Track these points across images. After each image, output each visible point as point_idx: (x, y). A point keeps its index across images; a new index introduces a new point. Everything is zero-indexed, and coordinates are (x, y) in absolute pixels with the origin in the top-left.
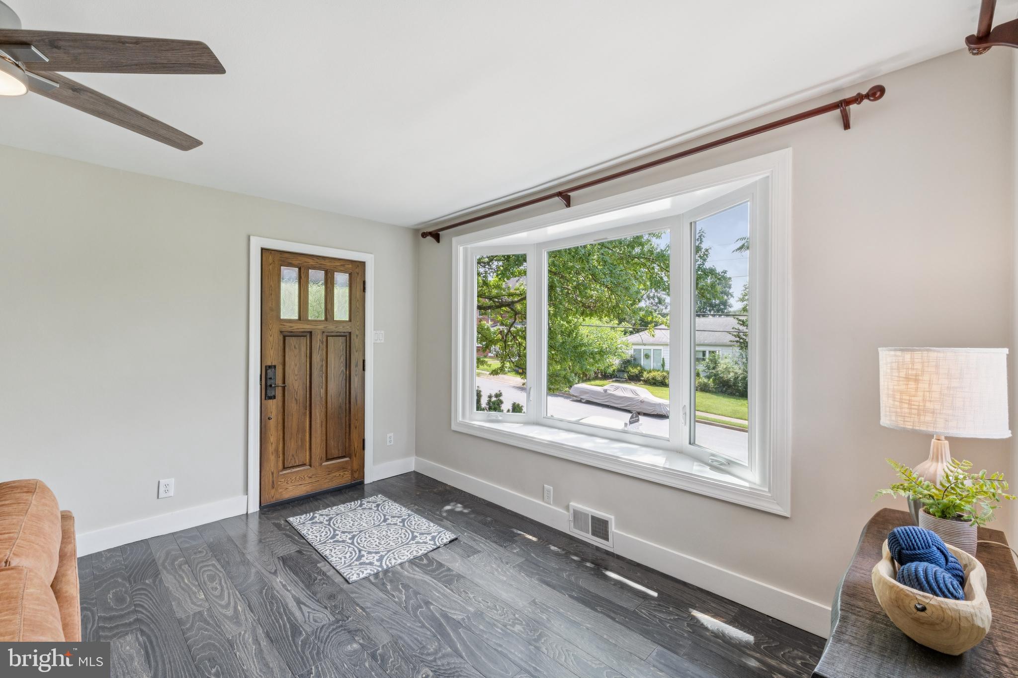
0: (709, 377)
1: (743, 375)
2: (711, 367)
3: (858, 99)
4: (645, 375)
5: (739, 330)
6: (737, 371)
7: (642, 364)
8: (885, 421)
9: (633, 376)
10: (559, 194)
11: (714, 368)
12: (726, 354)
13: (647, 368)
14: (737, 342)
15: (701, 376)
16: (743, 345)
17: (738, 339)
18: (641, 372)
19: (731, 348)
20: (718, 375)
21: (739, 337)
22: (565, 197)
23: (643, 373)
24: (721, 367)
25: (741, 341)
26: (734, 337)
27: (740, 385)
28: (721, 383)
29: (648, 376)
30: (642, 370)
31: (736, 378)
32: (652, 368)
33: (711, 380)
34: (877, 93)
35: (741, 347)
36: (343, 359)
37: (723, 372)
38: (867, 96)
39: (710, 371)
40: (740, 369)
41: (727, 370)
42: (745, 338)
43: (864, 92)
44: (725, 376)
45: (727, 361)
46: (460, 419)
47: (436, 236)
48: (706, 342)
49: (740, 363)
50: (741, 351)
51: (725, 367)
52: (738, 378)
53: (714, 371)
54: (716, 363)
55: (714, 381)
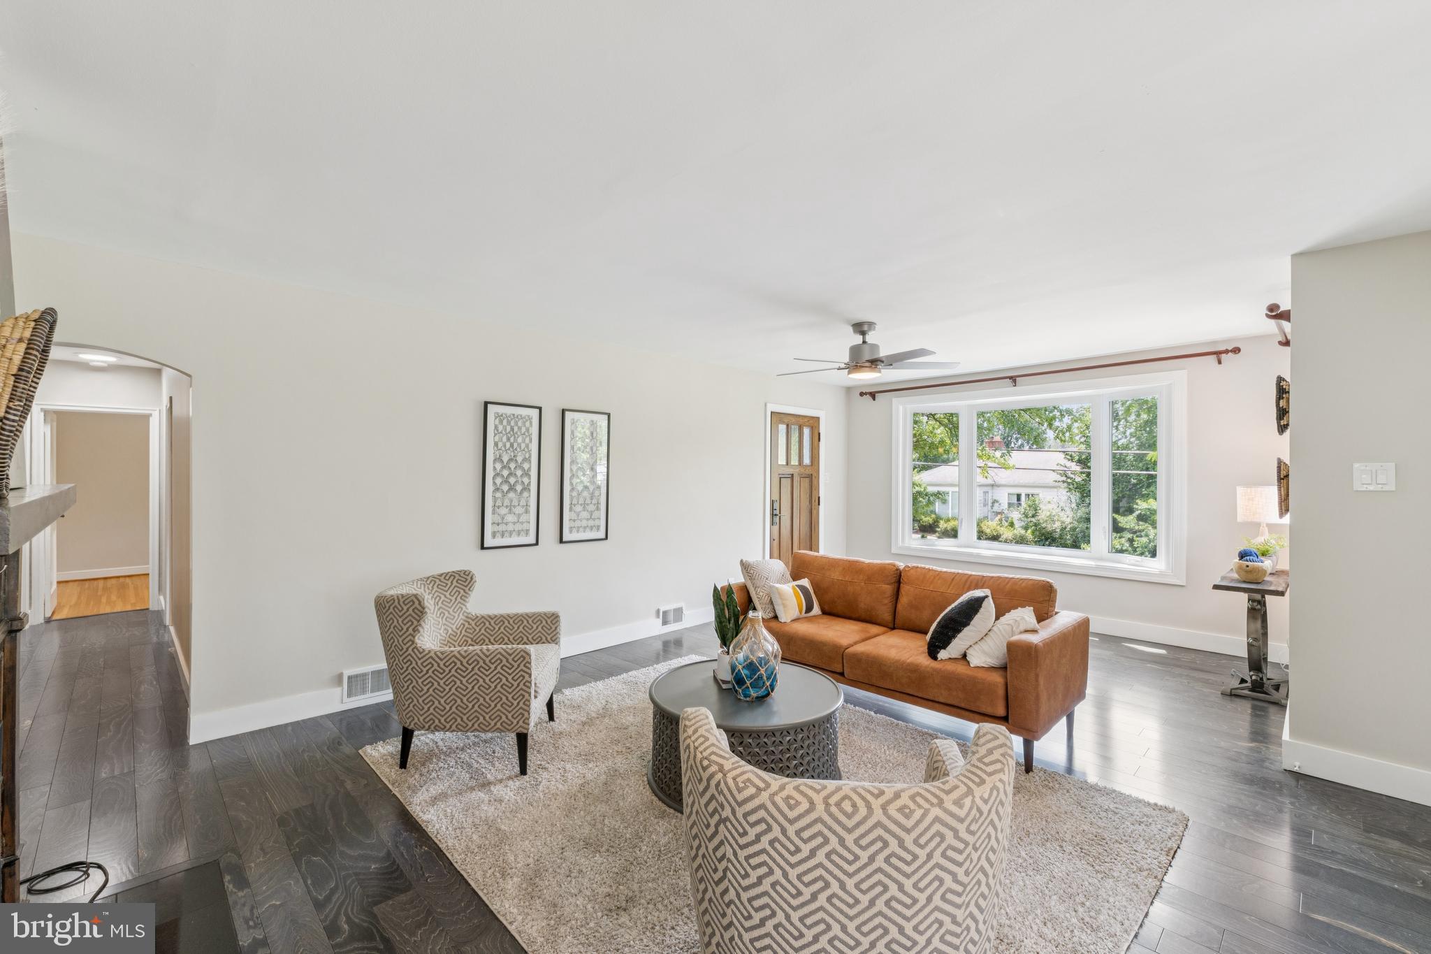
0: (1026, 528)
1: (1072, 525)
2: (1030, 515)
3: (1227, 352)
4: (942, 525)
5: (1066, 467)
6: (1064, 519)
7: (937, 511)
8: (1239, 519)
9: (925, 526)
10: (1011, 378)
11: (1033, 516)
12: (1049, 498)
13: (943, 516)
14: (1064, 482)
15: (1016, 526)
16: (1071, 486)
17: (1064, 478)
18: (936, 522)
19: (1056, 490)
20: (1039, 524)
21: (1066, 476)
22: (1013, 379)
23: (938, 522)
24: (1042, 516)
25: (1069, 480)
26: (1059, 476)
27: (1068, 537)
28: (1043, 534)
29: (945, 525)
30: (937, 518)
31: (1063, 529)
32: (950, 516)
33: (1029, 531)
34: (1237, 350)
35: (1070, 489)
36: (808, 495)
37: (1046, 521)
38: (1231, 351)
39: (1029, 520)
40: (1068, 517)
41: (1051, 519)
42: (1074, 477)
43: (1230, 349)
44: (1049, 526)
45: (1050, 507)
46: (900, 544)
47: (873, 395)
48: (1021, 482)
49: (1066, 509)
50: (1069, 494)
51: (1048, 514)
52: (1065, 528)
53: (1033, 520)
54: (1036, 510)
55: (1033, 533)
